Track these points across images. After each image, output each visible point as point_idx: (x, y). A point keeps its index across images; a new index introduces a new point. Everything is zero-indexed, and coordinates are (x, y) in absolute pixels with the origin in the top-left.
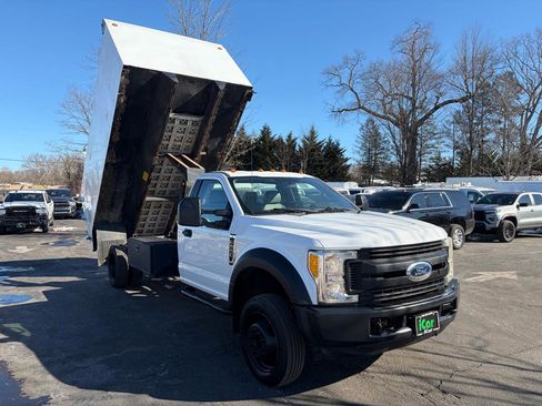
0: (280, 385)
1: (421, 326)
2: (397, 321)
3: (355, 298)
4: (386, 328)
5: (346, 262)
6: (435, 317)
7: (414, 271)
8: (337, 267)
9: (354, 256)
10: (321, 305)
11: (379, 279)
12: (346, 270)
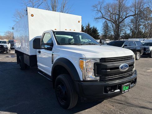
0: (68, 108)
1: (124, 89)
2: (114, 87)
3: (98, 78)
4: (110, 90)
5: (95, 64)
6: (129, 85)
7: (122, 68)
8: (91, 66)
9: (98, 61)
10: (84, 81)
11: (108, 70)
12: (94, 67)
